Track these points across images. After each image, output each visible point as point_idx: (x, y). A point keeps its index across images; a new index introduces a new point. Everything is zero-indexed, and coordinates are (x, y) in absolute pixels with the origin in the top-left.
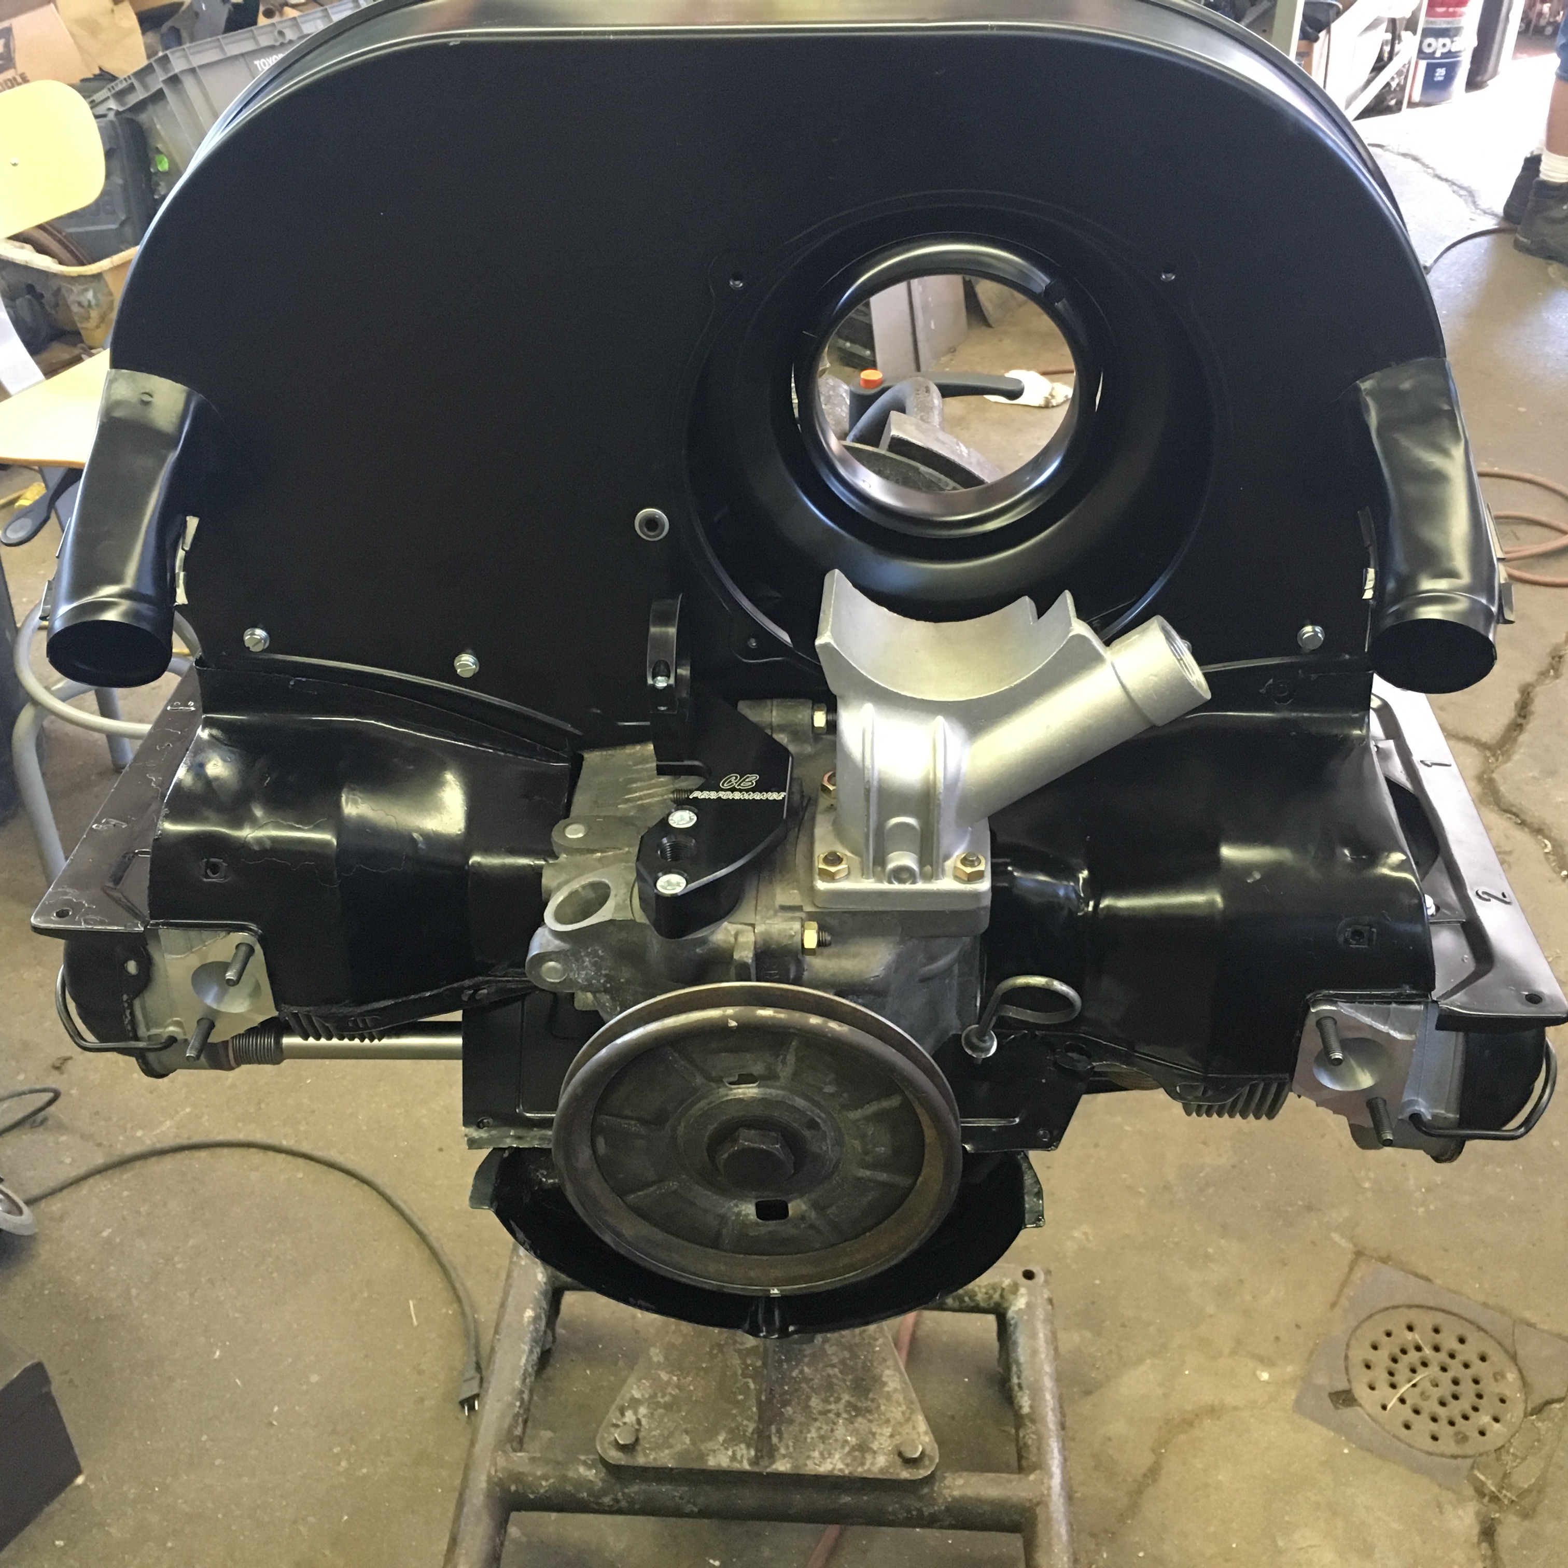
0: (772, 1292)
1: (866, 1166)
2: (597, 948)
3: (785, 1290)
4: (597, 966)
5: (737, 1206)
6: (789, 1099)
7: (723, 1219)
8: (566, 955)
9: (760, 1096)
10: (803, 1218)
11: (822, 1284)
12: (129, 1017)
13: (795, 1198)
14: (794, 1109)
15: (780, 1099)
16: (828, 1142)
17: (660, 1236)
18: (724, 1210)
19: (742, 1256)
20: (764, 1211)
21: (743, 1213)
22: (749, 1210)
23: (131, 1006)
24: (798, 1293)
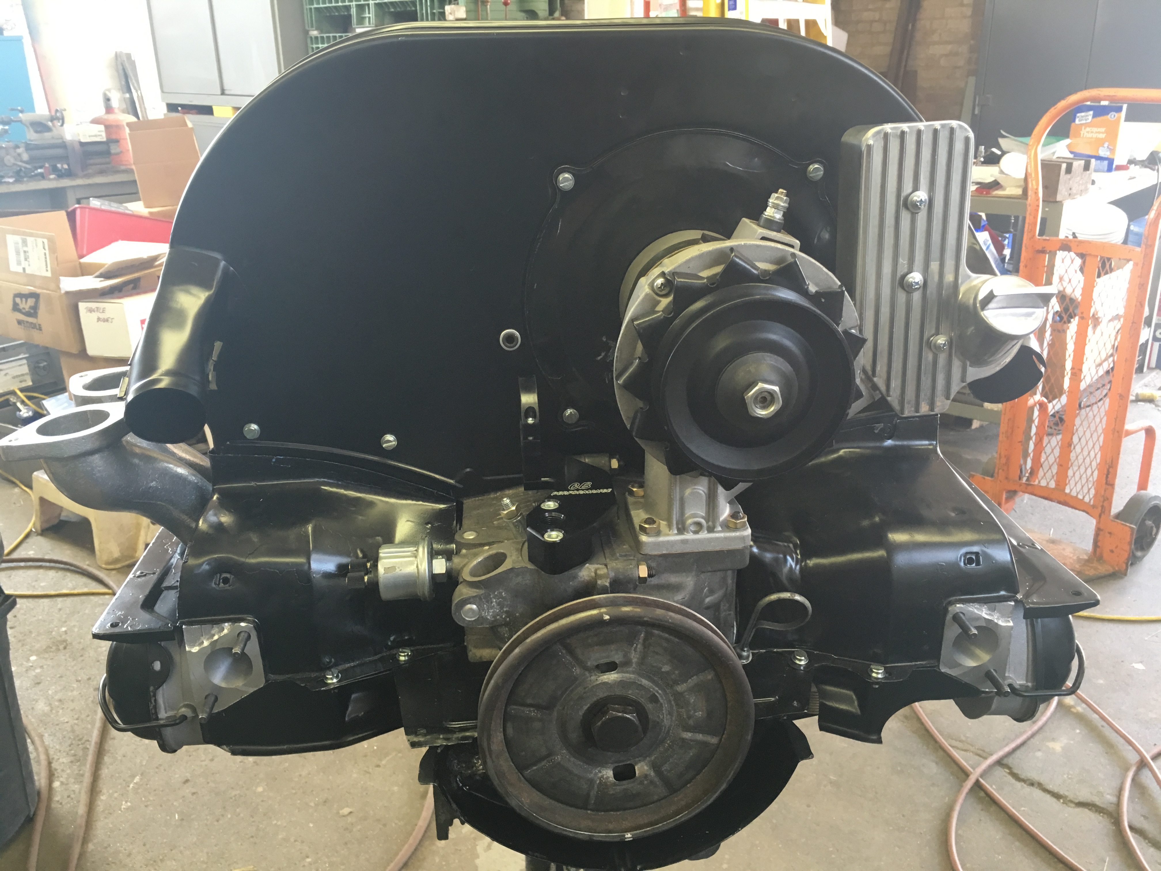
0: (626, 836)
1: (687, 729)
2: (501, 591)
3: (636, 834)
4: (501, 605)
5: (600, 772)
6: (638, 680)
7: (591, 782)
8: (480, 599)
9: (619, 680)
10: (646, 776)
11: (660, 827)
12: (154, 703)
13: (640, 761)
14: (641, 687)
15: (632, 680)
16: (664, 711)
17: (547, 802)
18: (591, 776)
19: (603, 813)
20: (619, 776)
21: (605, 776)
22: (609, 773)
23: (155, 696)
24: (646, 835)
